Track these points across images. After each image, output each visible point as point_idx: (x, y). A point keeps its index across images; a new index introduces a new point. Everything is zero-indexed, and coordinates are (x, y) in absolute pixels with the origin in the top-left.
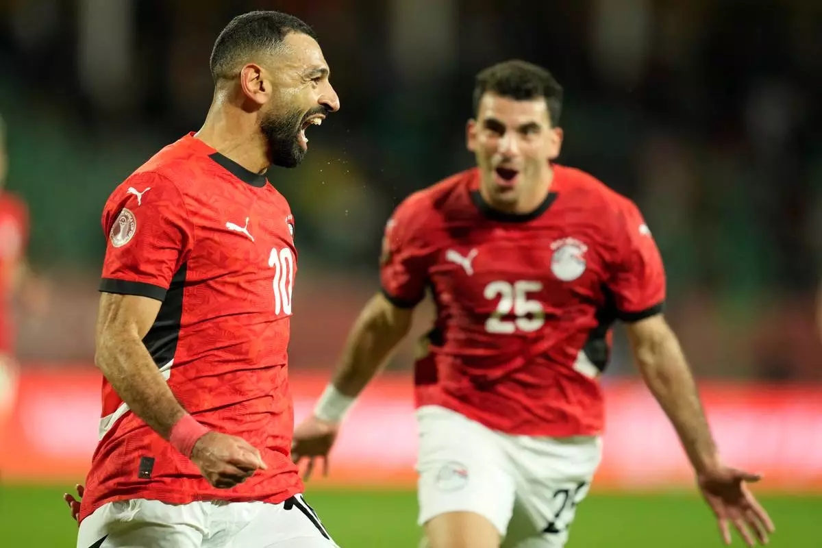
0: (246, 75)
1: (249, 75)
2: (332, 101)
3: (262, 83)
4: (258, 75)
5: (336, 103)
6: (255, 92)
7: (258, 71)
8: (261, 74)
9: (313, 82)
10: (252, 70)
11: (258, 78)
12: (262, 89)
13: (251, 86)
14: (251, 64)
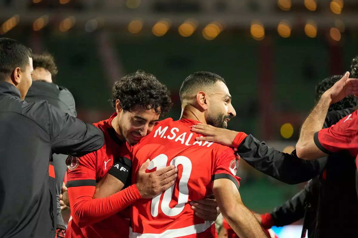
0: (199, 96)
1: (200, 96)
2: (233, 112)
3: (205, 101)
4: (204, 97)
5: (234, 113)
6: (203, 104)
7: (204, 95)
8: (205, 96)
9: (226, 103)
10: (201, 95)
11: (203, 98)
12: (205, 103)
13: (201, 102)
14: (201, 92)
